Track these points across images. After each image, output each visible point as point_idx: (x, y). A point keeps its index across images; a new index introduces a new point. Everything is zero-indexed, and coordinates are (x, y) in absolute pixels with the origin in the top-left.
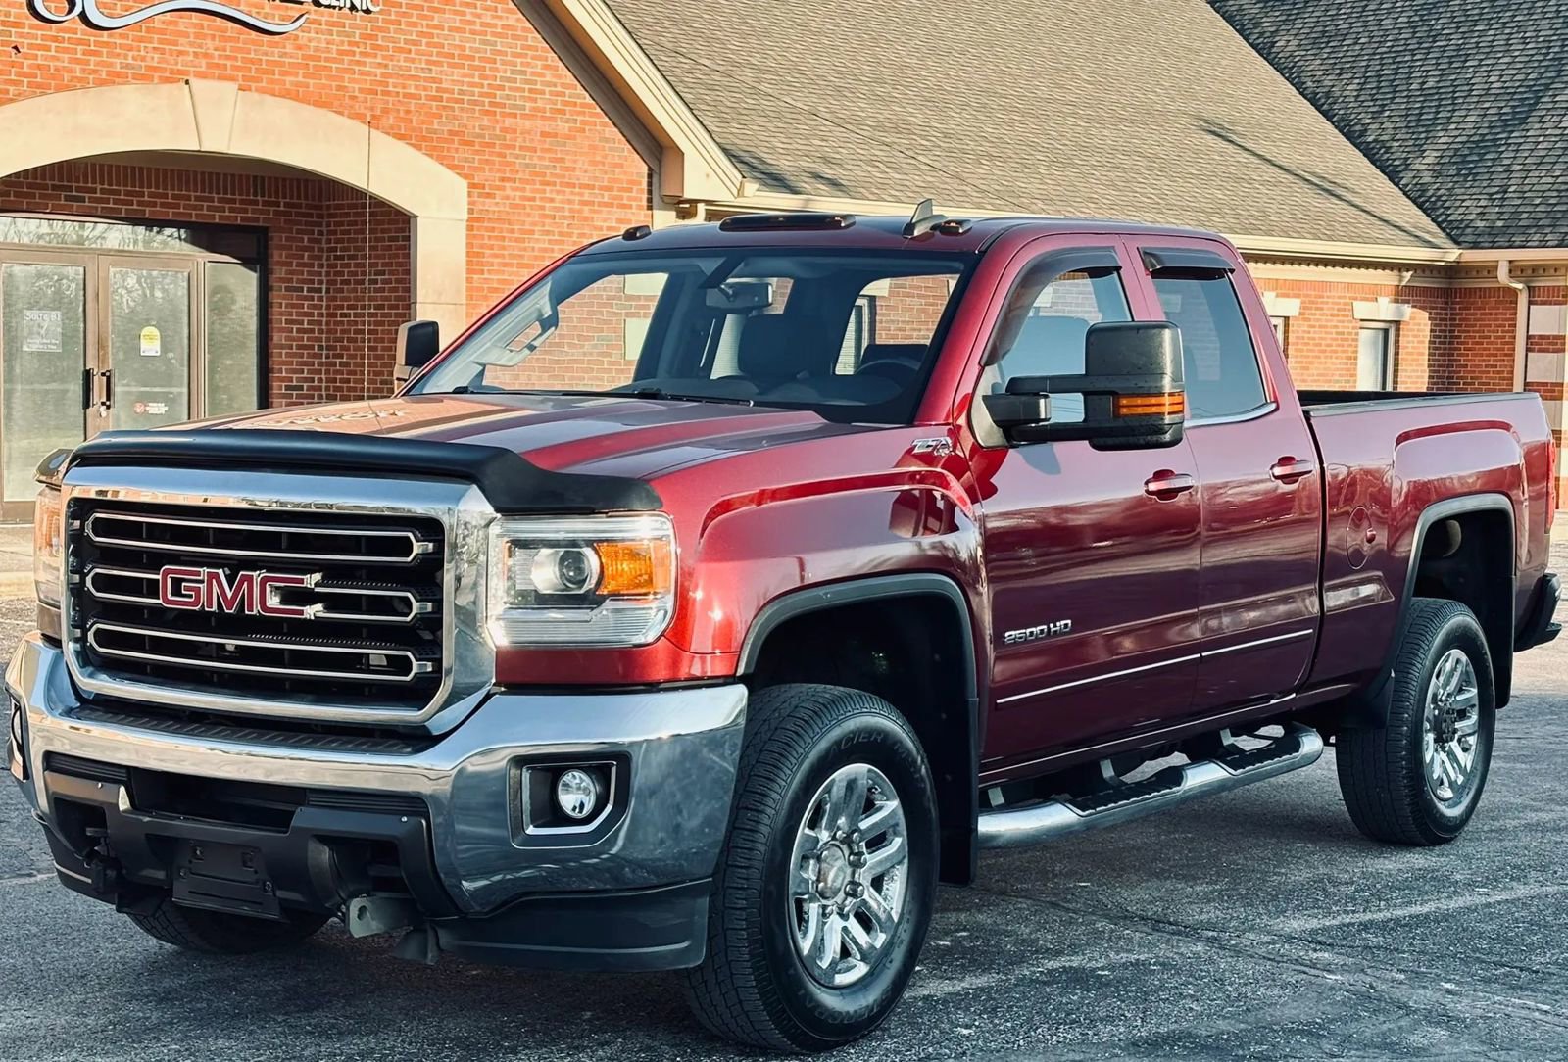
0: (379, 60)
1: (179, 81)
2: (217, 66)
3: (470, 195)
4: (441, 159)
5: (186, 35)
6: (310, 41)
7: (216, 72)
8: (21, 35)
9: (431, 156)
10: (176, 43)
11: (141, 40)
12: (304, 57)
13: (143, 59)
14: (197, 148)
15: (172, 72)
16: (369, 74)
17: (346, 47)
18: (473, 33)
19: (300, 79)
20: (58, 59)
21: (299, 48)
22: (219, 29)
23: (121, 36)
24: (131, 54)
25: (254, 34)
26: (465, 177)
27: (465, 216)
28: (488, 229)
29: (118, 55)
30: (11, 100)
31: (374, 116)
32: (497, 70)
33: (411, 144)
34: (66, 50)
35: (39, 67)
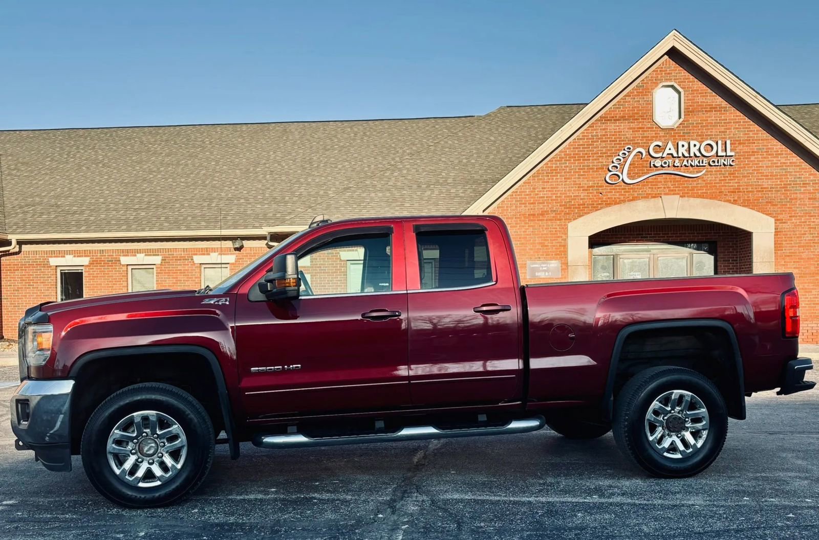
0: (736, 181)
1: (658, 197)
2: (673, 190)
3: (776, 223)
4: (763, 212)
5: (661, 182)
6: (708, 178)
7: (672, 192)
8: (603, 189)
9: (759, 211)
10: (657, 185)
11: (644, 185)
12: (706, 184)
13: (645, 191)
14: (664, 217)
15: (656, 194)
16: (732, 186)
17: (723, 178)
18: (777, 167)
19: (704, 191)
20: (615, 195)
21: (704, 181)
22: (674, 179)
23: (637, 185)
24: (641, 190)
25: (686, 179)
26: (774, 217)
27: (774, 231)
28: (784, 235)
29: (636, 191)
30: (600, 209)
31: (734, 200)
32: (788, 178)
33: (750, 208)
34: (618, 192)
35: (609, 198)
